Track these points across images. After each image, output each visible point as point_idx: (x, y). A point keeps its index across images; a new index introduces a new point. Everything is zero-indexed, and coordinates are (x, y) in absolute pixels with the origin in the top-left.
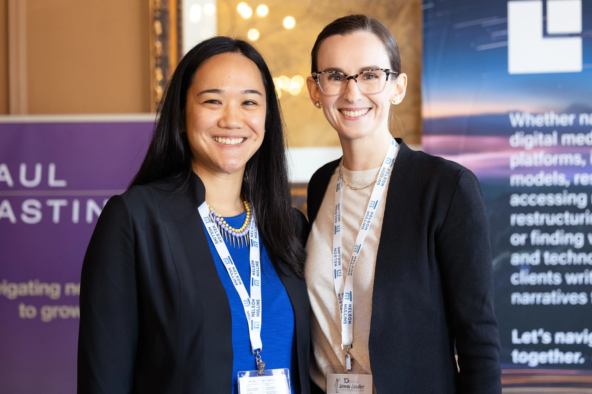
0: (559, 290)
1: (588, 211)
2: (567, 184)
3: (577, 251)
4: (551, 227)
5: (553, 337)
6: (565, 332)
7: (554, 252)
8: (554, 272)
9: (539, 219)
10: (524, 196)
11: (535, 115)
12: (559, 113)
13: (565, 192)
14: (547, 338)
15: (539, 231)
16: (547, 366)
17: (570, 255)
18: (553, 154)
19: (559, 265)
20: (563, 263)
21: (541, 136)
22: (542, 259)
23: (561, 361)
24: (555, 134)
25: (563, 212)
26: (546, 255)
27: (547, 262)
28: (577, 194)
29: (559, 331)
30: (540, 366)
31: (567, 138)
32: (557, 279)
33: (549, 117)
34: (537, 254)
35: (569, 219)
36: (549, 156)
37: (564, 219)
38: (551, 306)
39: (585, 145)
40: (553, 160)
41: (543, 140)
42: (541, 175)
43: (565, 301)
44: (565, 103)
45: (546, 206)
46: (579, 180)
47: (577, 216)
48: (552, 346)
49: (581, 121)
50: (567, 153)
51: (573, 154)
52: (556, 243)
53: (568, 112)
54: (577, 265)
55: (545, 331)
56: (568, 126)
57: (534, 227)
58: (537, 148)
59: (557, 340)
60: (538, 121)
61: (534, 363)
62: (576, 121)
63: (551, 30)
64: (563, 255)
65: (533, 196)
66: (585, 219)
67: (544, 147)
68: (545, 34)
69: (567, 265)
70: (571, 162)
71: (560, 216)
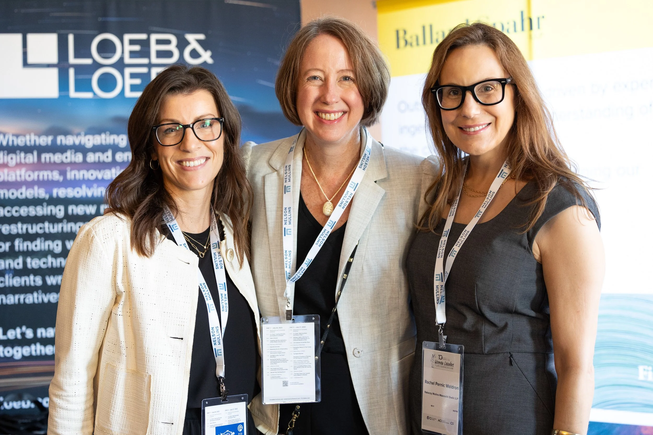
0: (40, 291)
1: (65, 221)
2: (47, 197)
3: (55, 256)
4: (33, 235)
5: (35, 333)
6: (46, 328)
7: (36, 257)
8: (35, 275)
9: (22, 229)
10: (8, 208)
11: (17, 136)
12: (39, 135)
13: (45, 204)
14: (29, 334)
15: (21, 239)
16: (31, 358)
17: (50, 259)
18: (33, 171)
19: (40, 268)
20: (43, 266)
21: (23, 155)
22: (25, 263)
23: (43, 353)
24: (35, 153)
25: (43, 222)
26: (29, 260)
27: (29, 266)
28: (56, 206)
29: (40, 327)
30: (24, 358)
31: (46, 157)
32: (39, 281)
33: (30, 138)
34: (20, 260)
35: (49, 228)
36: (30, 173)
37: (44, 228)
38: (33, 305)
39: (62, 163)
40: (34, 176)
41: (25, 158)
42: (23, 189)
43: (46, 300)
44: (43, 126)
45: (28, 216)
46: (57, 194)
47: (56, 226)
48: (35, 340)
49: (59, 142)
50: (46, 170)
51: (52, 171)
52: (38, 249)
53: (47, 133)
54: (57, 268)
55: (27, 327)
56: (47, 145)
57: (18, 235)
58: (19, 165)
59: (39, 335)
60: (20, 142)
61: (18, 356)
62: (54, 141)
63: (30, 60)
64: (44, 260)
65: (16, 208)
66: (62, 228)
67: (26, 164)
68: (25, 64)
69: (48, 268)
70: (50, 178)
71: (40, 225)
